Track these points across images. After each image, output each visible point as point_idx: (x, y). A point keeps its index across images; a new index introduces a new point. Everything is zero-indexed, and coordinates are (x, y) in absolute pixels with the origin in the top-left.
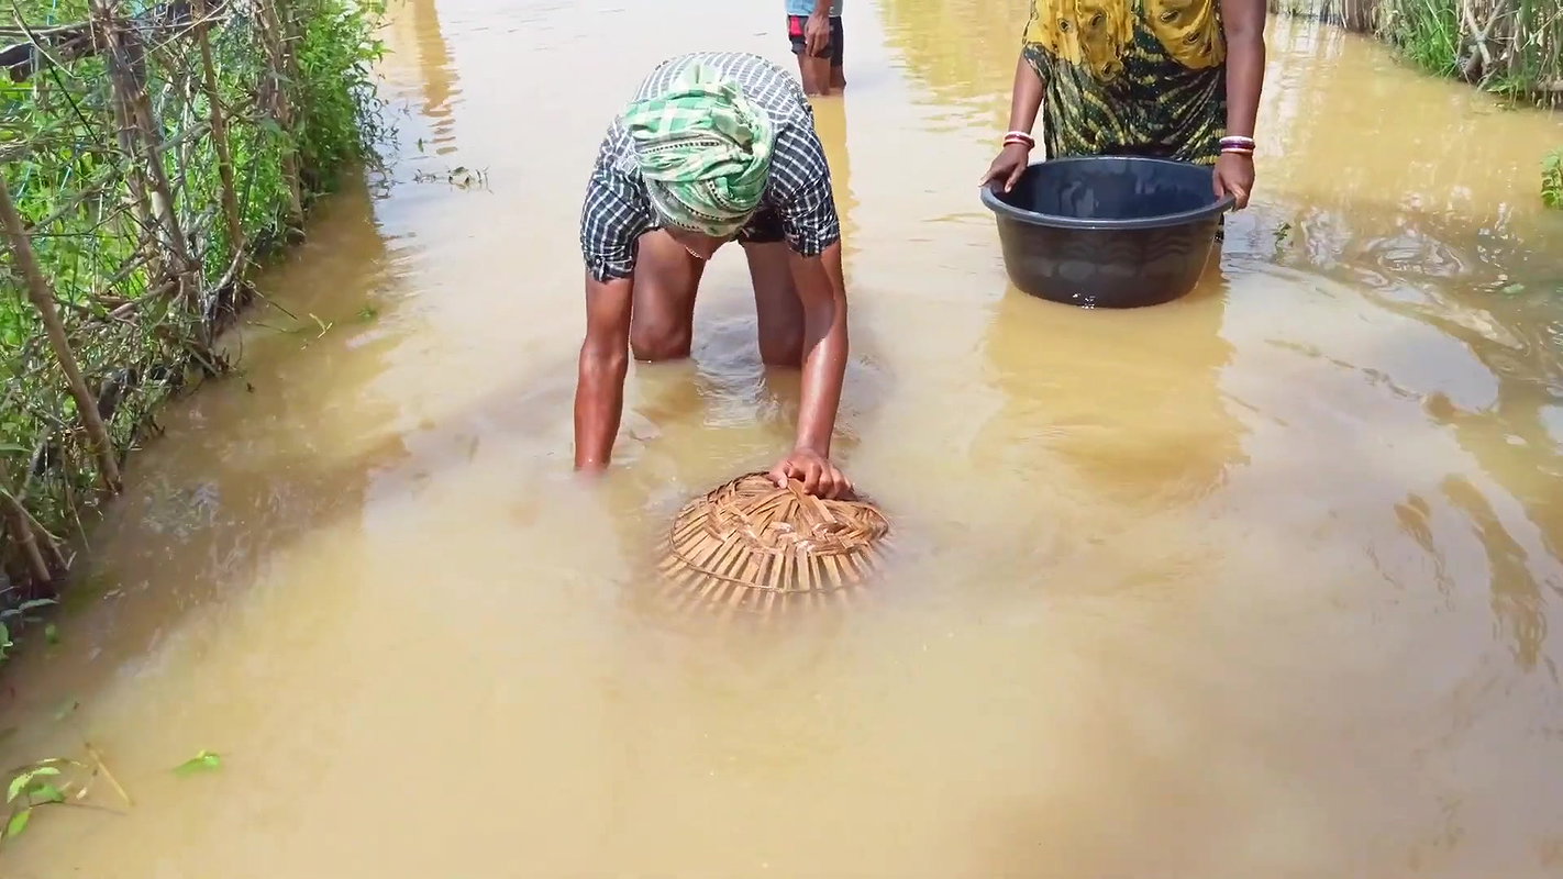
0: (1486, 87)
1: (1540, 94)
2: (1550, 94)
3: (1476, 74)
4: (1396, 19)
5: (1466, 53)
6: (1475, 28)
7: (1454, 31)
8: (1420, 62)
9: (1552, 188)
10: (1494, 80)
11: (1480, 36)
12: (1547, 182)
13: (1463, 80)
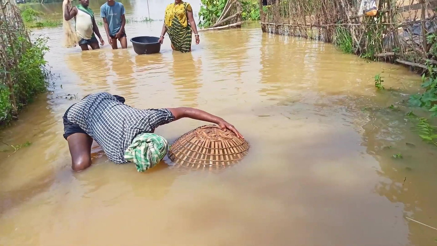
0: (361, 57)
1: (375, 58)
2: (378, 57)
3: (358, 53)
4: (337, 39)
5: (355, 47)
6: (357, 41)
7: (351, 42)
8: (344, 50)
9: (378, 84)
10: (363, 55)
11: (358, 43)
12: (376, 82)
13: (355, 54)
